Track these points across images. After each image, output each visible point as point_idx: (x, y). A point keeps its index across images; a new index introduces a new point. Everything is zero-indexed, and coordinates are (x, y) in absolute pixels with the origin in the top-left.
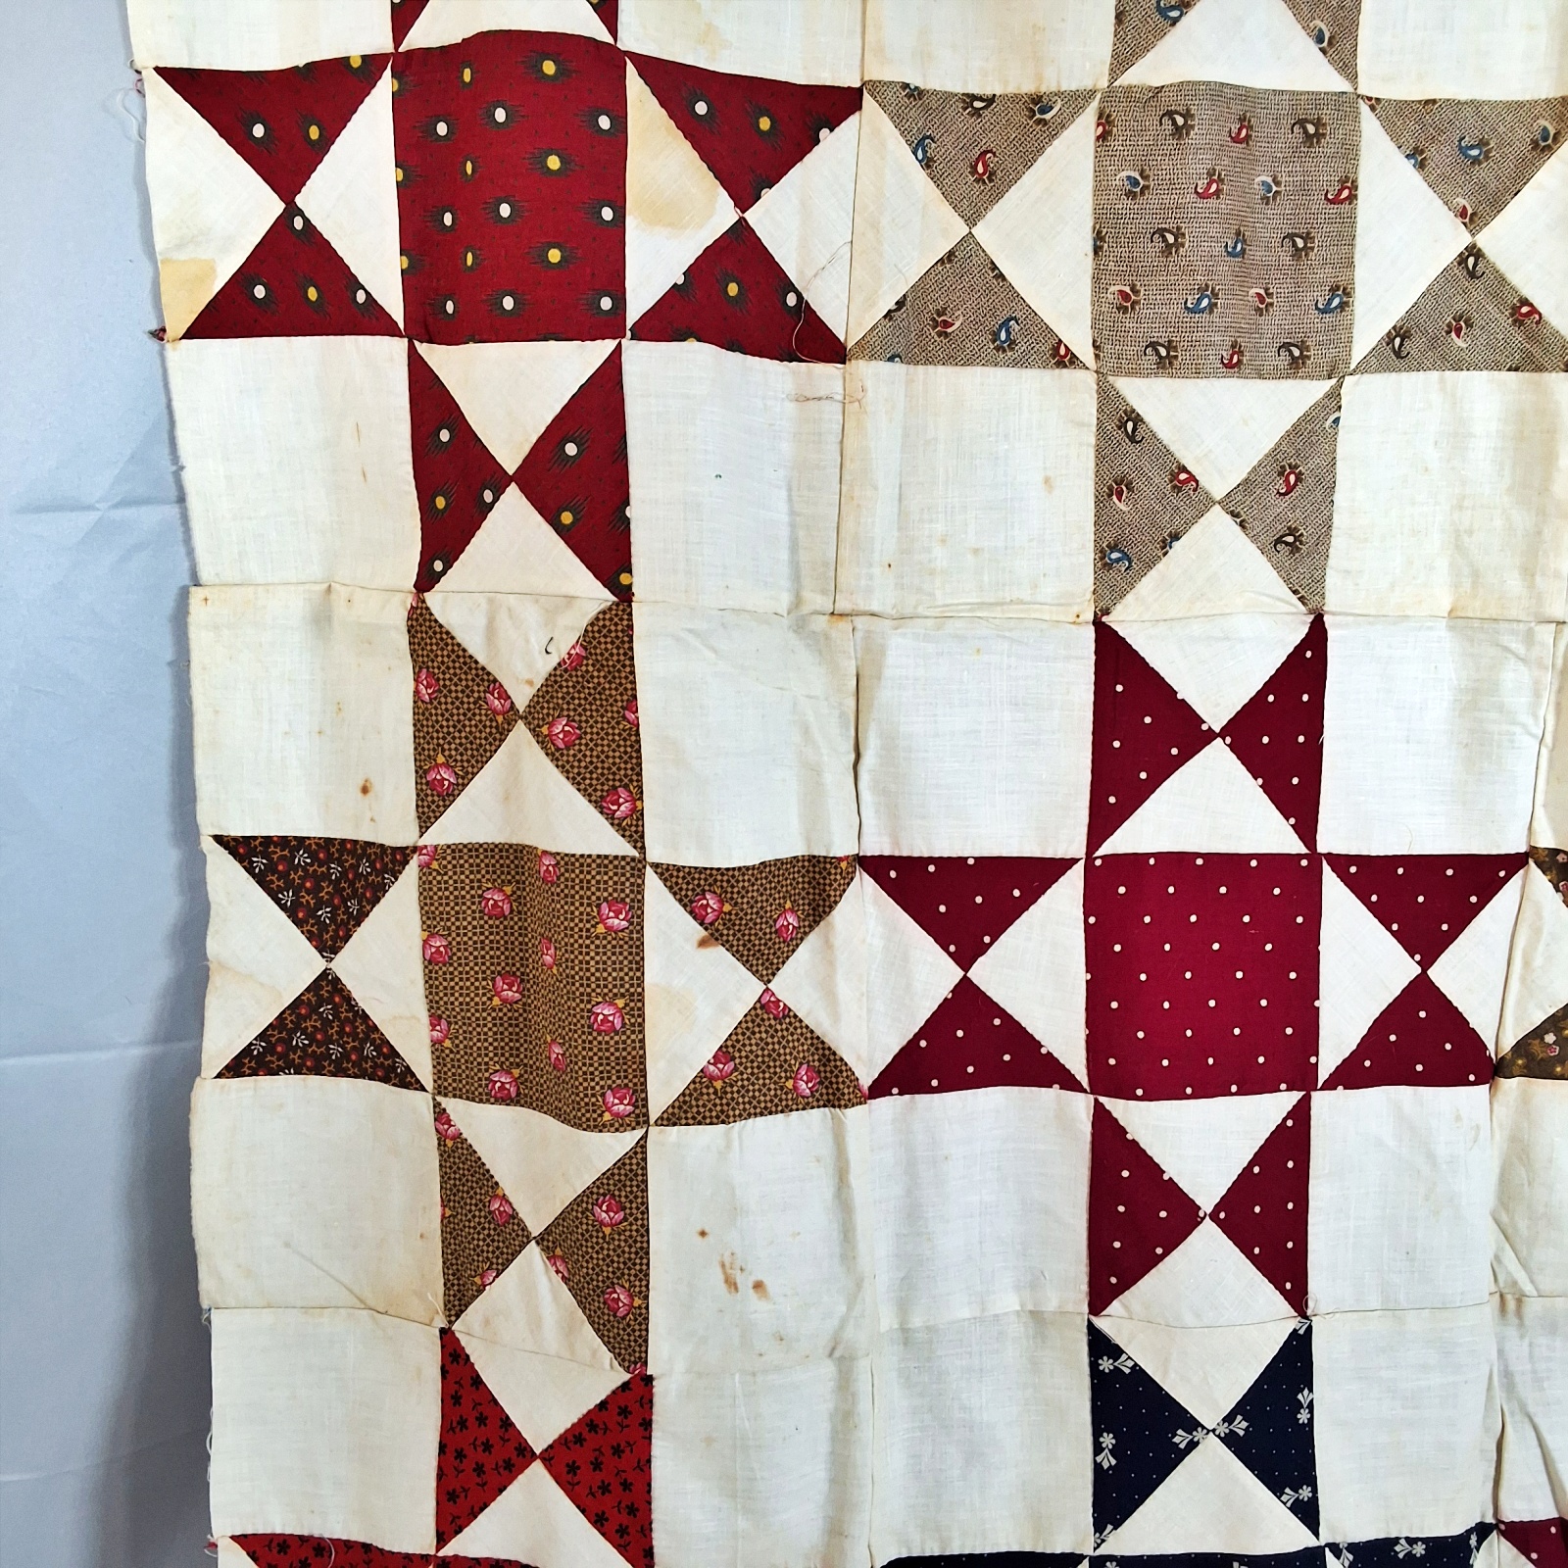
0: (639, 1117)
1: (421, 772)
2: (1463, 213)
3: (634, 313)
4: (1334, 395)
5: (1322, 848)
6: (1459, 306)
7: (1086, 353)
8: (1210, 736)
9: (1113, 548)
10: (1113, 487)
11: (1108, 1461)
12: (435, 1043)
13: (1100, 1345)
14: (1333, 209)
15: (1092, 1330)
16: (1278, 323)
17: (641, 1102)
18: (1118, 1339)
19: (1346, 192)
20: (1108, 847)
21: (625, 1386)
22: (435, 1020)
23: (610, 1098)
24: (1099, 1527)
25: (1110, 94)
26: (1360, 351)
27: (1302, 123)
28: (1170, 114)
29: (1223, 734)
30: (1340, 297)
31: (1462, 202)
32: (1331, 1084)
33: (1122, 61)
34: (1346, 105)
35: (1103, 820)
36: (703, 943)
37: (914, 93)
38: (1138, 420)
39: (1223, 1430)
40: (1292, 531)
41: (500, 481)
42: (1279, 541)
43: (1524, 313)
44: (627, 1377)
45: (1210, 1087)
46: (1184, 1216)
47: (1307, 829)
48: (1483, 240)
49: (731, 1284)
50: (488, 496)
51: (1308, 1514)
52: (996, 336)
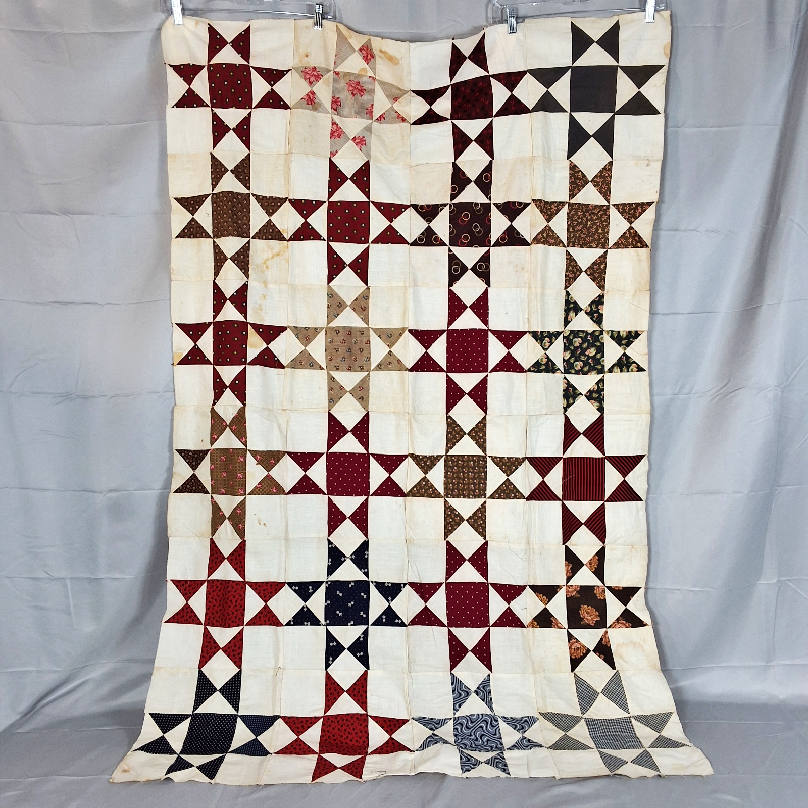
0: (245, 494)
1: (211, 436)
2: (388, 346)
3: (248, 361)
4: (369, 374)
5: (369, 452)
6: (389, 360)
7: (325, 368)
8: (348, 432)
9: (331, 399)
10: (330, 389)
11: (330, 563)
12: (212, 484)
13: (330, 542)
14: (366, 345)
15: (328, 540)
16: (357, 363)
17: (245, 492)
18: (332, 541)
19: (369, 342)
20: (330, 451)
21: (241, 543)
22: (212, 480)
23: (240, 490)
24: (328, 576)
25: (327, 328)
26: (372, 368)
27: (360, 331)
28: (336, 331)
29: (350, 431)
30: (369, 359)
31: (388, 344)
32: (372, 495)
33: (328, 323)
34: (367, 329)
35: (330, 446)
36: (257, 464)
37: (296, 327)
38: (334, 378)
39: (350, 557)
40: (362, 397)
41: (226, 387)
42: (360, 398)
43: (399, 361)
44: (241, 541)
45: (349, 494)
46: (344, 517)
47: (367, 449)
48: (392, 350)
49: (260, 523)
50: (224, 390)
51: (366, 574)
52: (310, 364)
